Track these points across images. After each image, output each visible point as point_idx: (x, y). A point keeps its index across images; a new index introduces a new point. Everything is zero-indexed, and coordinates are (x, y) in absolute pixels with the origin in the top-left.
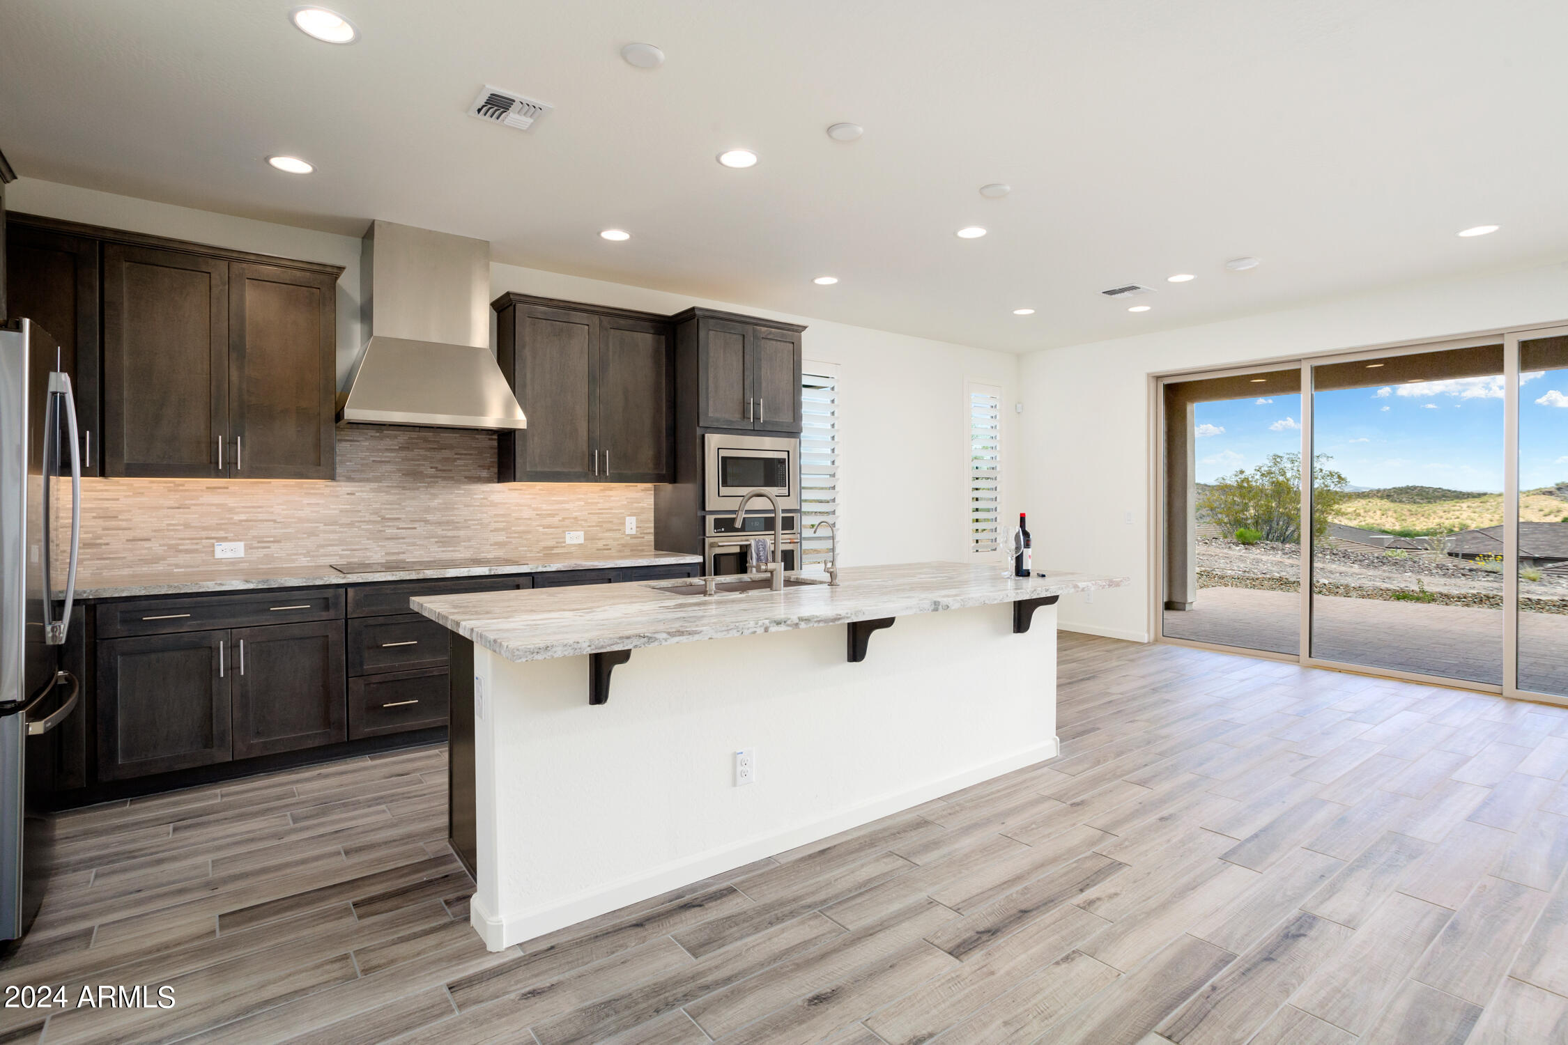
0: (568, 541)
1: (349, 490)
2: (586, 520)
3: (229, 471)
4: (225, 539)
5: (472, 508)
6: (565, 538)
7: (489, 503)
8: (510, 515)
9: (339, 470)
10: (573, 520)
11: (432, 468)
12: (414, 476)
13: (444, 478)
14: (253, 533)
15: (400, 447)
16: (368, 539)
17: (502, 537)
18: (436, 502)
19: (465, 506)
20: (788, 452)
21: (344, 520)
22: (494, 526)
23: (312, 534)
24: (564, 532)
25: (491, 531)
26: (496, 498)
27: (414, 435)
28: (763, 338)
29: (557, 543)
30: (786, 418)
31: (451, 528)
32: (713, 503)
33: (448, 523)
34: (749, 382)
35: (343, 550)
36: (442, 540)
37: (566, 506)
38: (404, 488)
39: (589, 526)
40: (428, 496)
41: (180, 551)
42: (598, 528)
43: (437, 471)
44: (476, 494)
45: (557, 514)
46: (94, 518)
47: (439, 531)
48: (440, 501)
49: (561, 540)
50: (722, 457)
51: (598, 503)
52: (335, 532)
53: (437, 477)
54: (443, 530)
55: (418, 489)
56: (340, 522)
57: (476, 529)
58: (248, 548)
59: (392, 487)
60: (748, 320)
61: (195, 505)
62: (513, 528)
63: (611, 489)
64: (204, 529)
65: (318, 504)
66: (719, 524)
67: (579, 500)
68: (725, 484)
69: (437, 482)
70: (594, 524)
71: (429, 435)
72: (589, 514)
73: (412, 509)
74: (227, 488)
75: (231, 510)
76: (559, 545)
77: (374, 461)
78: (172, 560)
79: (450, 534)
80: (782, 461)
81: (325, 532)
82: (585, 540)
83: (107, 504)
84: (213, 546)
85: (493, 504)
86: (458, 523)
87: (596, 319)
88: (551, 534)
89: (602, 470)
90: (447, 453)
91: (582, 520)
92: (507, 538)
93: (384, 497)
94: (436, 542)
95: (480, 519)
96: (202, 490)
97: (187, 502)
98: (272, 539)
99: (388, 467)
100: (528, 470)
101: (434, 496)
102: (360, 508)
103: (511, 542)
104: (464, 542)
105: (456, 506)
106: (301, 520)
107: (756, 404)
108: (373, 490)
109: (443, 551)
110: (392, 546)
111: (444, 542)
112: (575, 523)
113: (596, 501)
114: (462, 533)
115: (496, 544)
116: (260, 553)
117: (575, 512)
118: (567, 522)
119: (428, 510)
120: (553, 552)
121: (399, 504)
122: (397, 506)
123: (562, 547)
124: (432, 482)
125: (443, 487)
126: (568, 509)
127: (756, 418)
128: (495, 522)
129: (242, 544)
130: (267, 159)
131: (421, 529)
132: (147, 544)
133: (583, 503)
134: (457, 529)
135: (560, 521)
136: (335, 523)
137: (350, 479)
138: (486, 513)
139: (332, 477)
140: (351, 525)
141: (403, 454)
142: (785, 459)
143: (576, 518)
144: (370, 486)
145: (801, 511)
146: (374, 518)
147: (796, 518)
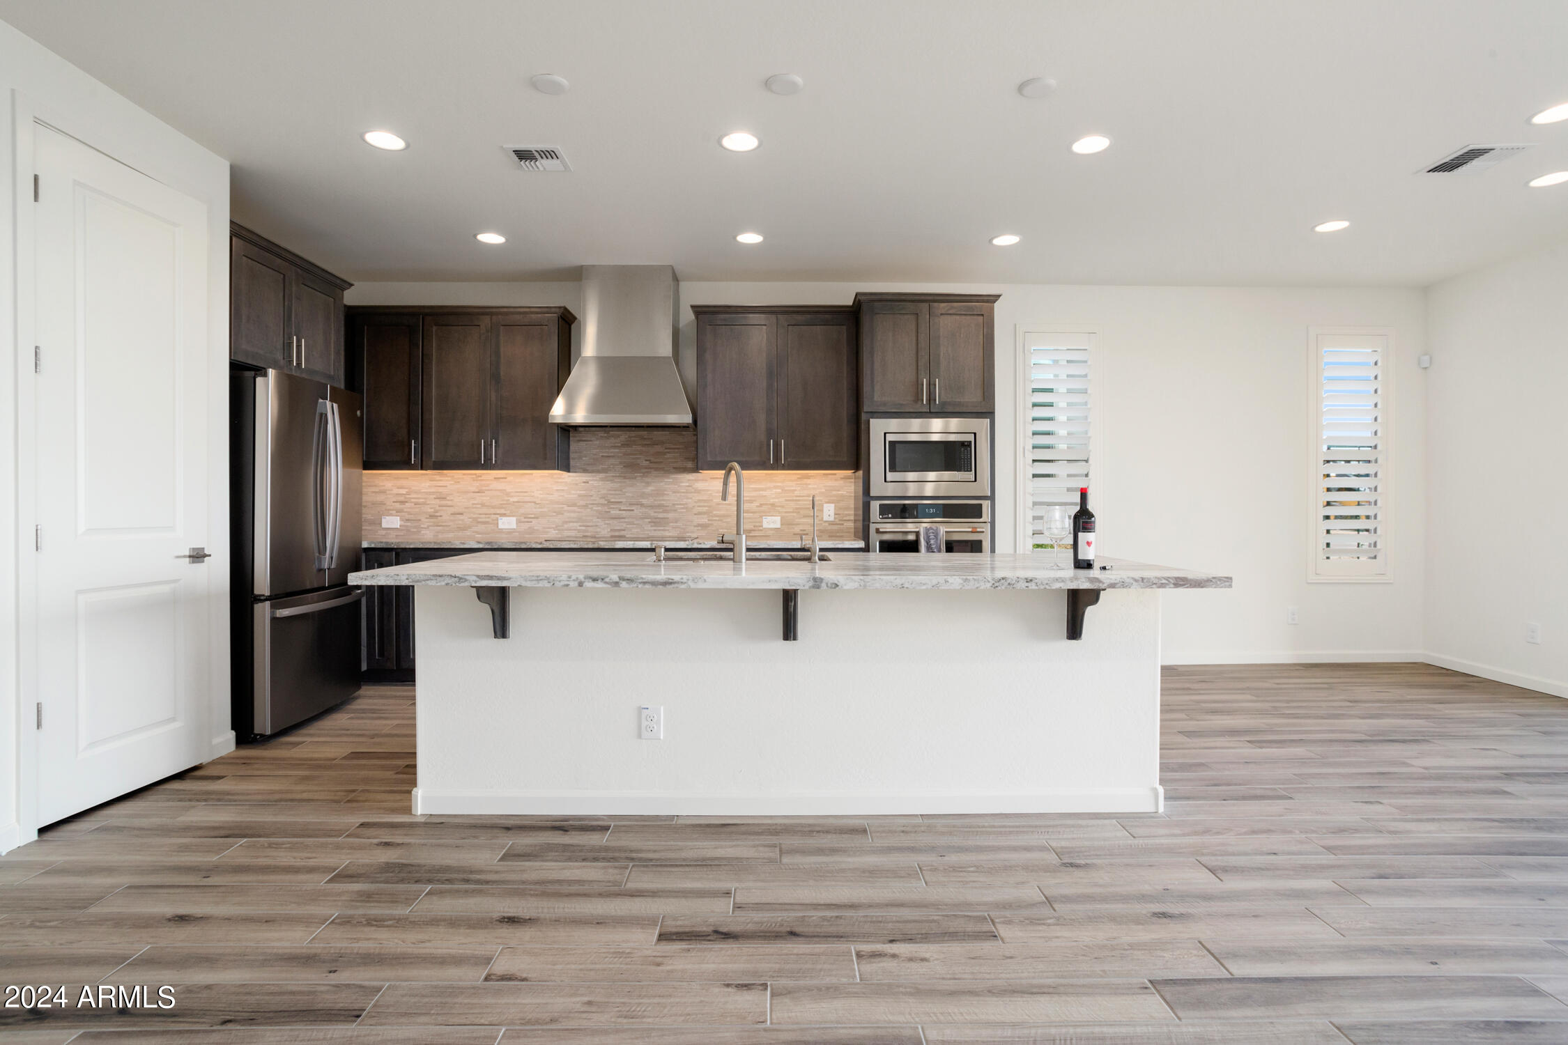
0: (765, 525)
1: (584, 479)
2: (783, 507)
3: (488, 466)
4: (504, 515)
5: (678, 495)
6: (762, 522)
7: (693, 490)
8: (712, 500)
9: (574, 464)
10: (770, 506)
11: (646, 460)
12: (632, 468)
13: (656, 469)
14: (522, 511)
15: (622, 445)
16: (598, 518)
17: (704, 520)
18: (649, 489)
19: (674, 492)
20: (975, 434)
21: (582, 503)
22: (697, 510)
23: (559, 513)
24: (761, 517)
25: (695, 514)
26: (700, 485)
27: (633, 434)
28: (941, 314)
29: (754, 526)
30: (972, 397)
31: (661, 510)
32: (877, 488)
33: (660, 506)
34: (926, 362)
35: (580, 526)
36: (654, 520)
37: (764, 493)
38: (625, 478)
39: (786, 512)
40: (644, 484)
41: (479, 522)
42: (795, 514)
43: (651, 463)
44: (682, 482)
45: (755, 501)
46: (435, 498)
47: (652, 513)
48: (653, 488)
49: (757, 524)
50: (889, 442)
51: (795, 490)
52: (574, 512)
53: (651, 468)
54: (655, 512)
55: (635, 478)
56: (578, 504)
57: (682, 512)
58: (518, 522)
59: (616, 476)
60: (923, 298)
61: (488, 490)
62: (714, 512)
63: (808, 477)
64: (493, 507)
65: (563, 490)
66: (884, 510)
67: (776, 487)
68: (893, 468)
69: (650, 472)
70: (791, 510)
71: (644, 433)
72: (786, 500)
73: (630, 495)
74: (505, 478)
75: (508, 494)
76: (756, 528)
77: (602, 456)
78: (475, 529)
79: (661, 515)
80: (965, 445)
81: (569, 512)
82: (781, 525)
83: (441, 490)
84: (497, 520)
85: (698, 491)
86: (666, 506)
87: (773, 318)
88: (749, 518)
89: (777, 458)
90: (658, 448)
91: (780, 506)
92: (709, 520)
93: (610, 485)
94: (650, 522)
95: (686, 504)
96: (491, 480)
97: (484, 488)
98: (533, 516)
99: (612, 461)
100: (709, 459)
101: (648, 484)
102: (593, 493)
103: (712, 524)
104: (672, 522)
105: (666, 492)
106: (552, 502)
107: (931, 385)
108: (602, 479)
109: (655, 530)
110: (617, 525)
111: (656, 522)
112: (772, 508)
113: (794, 488)
114: (671, 515)
115: (699, 525)
116: (525, 526)
117: (773, 498)
118: (764, 508)
119: (643, 495)
120: (751, 535)
121: (621, 490)
122: (619, 492)
123: (761, 530)
124: (647, 472)
125: (656, 477)
126: (765, 496)
127: (931, 398)
128: (699, 506)
129: (514, 519)
130: (475, 235)
131: (638, 511)
132: (461, 517)
133: (780, 490)
134: (665, 511)
135: (757, 506)
136: (574, 505)
137: (585, 471)
138: (691, 498)
139: (567, 468)
140: (586, 506)
141: (624, 450)
142: (970, 442)
143: (773, 505)
144: (602, 475)
145: (992, 498)
146: (603, 501)
147: (986, 505)
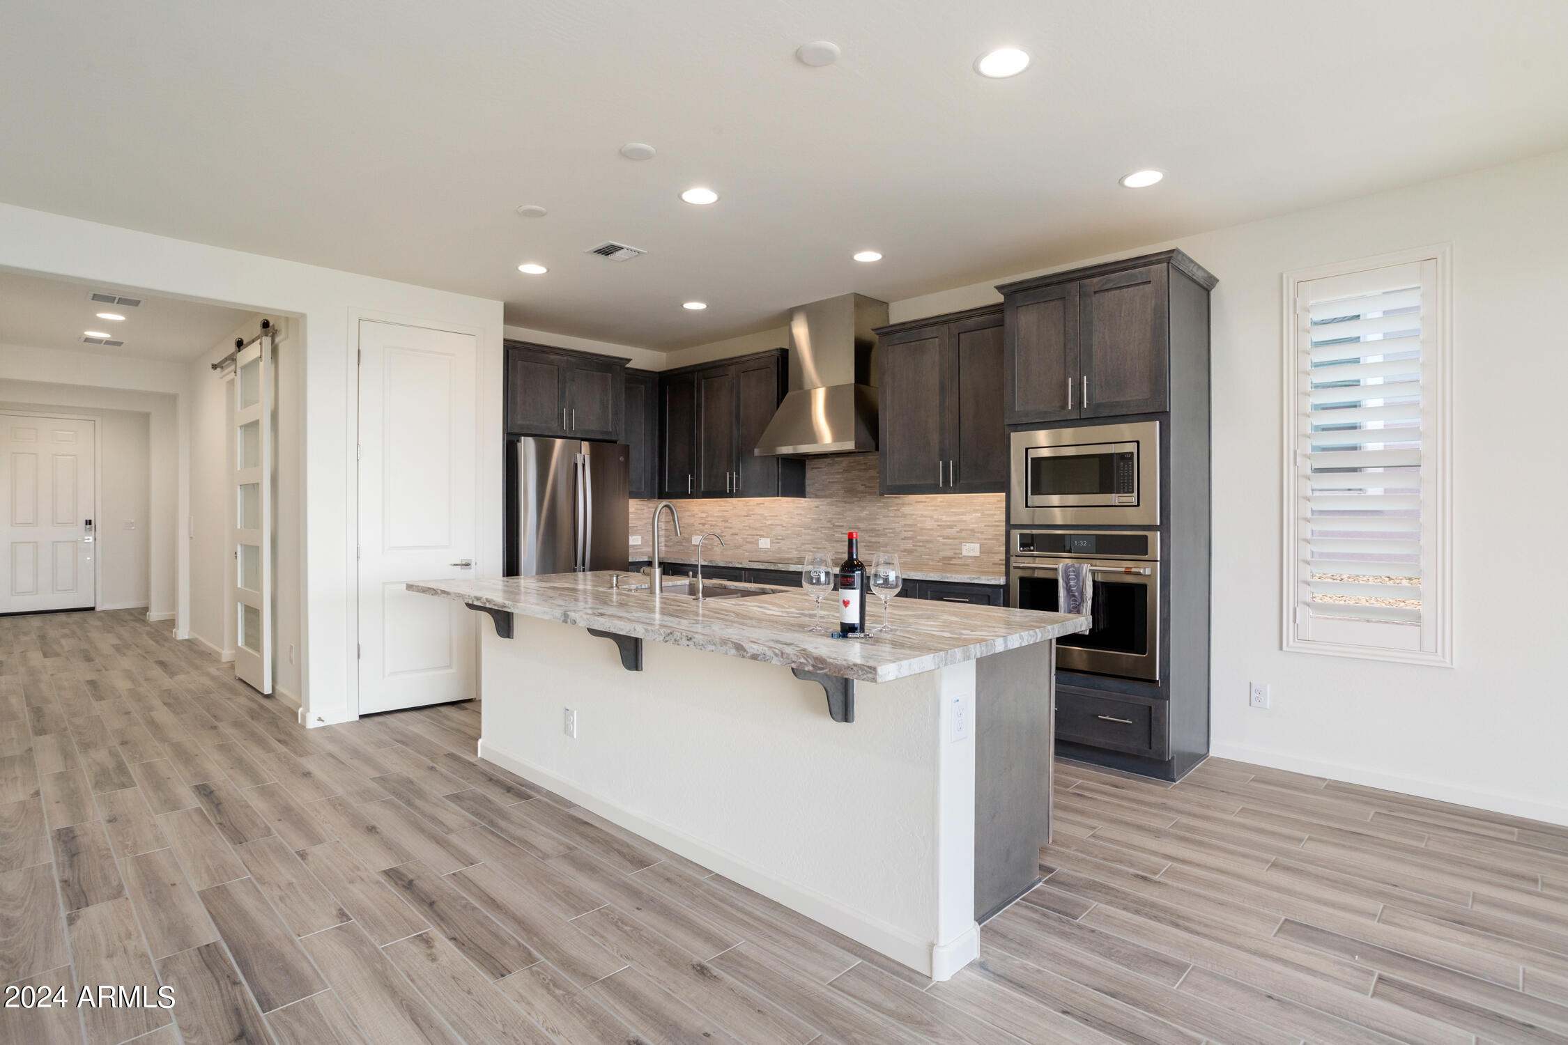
0: (965, 553)
1: (816, 504)
2: (982, 533)
3: (731, 494)
4: (762, 536)
5: (887, 519)
6: (961, 549)
7: (900, 515)
8: (916, 525)
9: (808, 489)
10: (969, 532)
11: (862, 485)
12: (851, 493)
13: (870, 494)
14: (774, 533)
15: (844, 470)
16: (826, 540)
17: (909, 545)
18: (864, 514)
19: (884, 517)
20: (1138, 442)
21: (814, 526)
22: (906, 534)
23: (799, 535)
24: (961, 543)
25: (902, 539)
28: (1095, 292)
29: (955, 554)
30: (1136, 394)
31: (874, 535)
33: (873, 530)
35: (814, 548)
36: (869, 544)
37: (964, 518)
38: (845, 502)
39: (985, 539)
40: (860, 509)
41: (747, 542)
42: (995, 541)
43: (866, 487)
44: (891, 506)
45: (955, 526)
46: (722, 521)
48: (868, 513)
49: (958, 551)
50: (1031, 459)
51: (995, 514)
52: (809, 534)
53: (865, 493)
54: (869, 536)
56: (812, 527)
57: (891, 537)
58: (772, 542)
59: (839, 501)
60: (1071, 276)
61: (753, 514)
62: (919, 538)
64: (756, 529)
65: (801, 514)
66: (1027, 542)
67: (976, 511)
69: (864, 497)
70: (990, 537)
72: (986, 526)
73: (850, 519)
74: (763, 504)
75: (765, 518)
76: (957, 556)
77: (829, 482)
78: (745, 547)
79: (873, 540)
80: (1126, 458)
81: (805, 534)
82: (980, 553)
83: (725, 514)
84: (758, 540)
85: (904, 516)
86: (878, 530)
88: (950, 545)
89: (947, 481)
91: (978, 532)
92: (914, 546)
93: (835, 509)
94: (865, 546)
95: (894, 529)
96: (754, 506)
97: (751, 513)
98: (781, 538)
99: (836, 486)
100: (889, 484)
101: (863, 508)
102: (821, 517)
103: (916, 550)
104: (883, 547)
105: (877, 517)
106: (794, 525)
107: (1079, 386)
108: (829, 504)
109: (869, 554)
112: (972, 535)
113: (992, 512)
114: (881, 539)
115: (905, 551)
116: (777, 546)
117: (972, 523)
118: (963, 534)
119: (860, 520)
120: (951, 562)
121: (842, 515)
122: (841, 516)
123: (959, 558)
124: (862, 497)
125: (869, 501)
126: (965, 521)
127: (1077, 402)
128: (905, 531)
129: (769, 539)
132: (737, 537)
133: (979, 515)
134: (878, 536)
135: (958, 532)
136: (809, 528)
137: (817, 496)
138: (898, 523)
140: (816, 530)
141: (845, 475)
142: (1132, 453)
143: (972, 530)
144: (829, 500)
145: (1164, 527)
146: (829, 525)
147: (1156, 538)
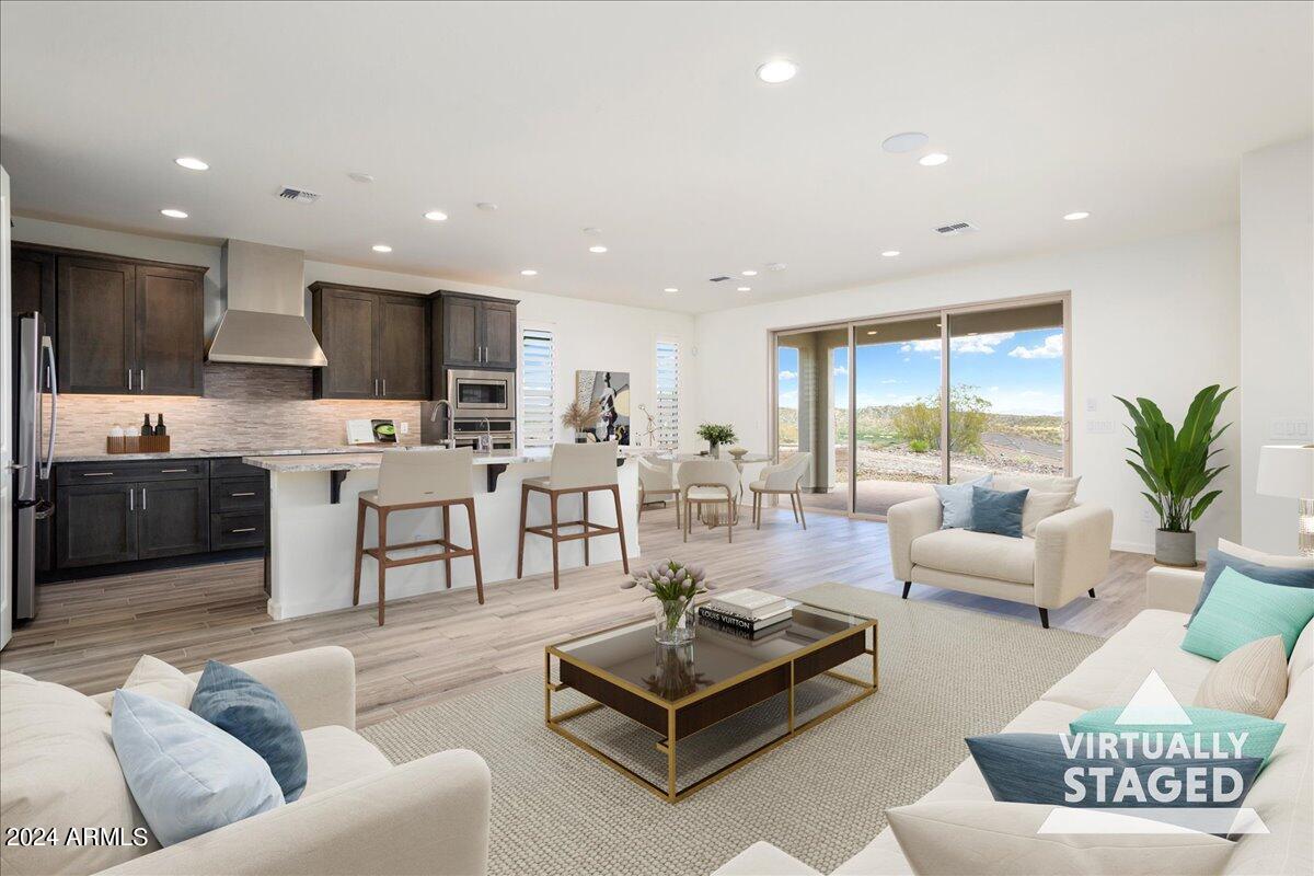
1: (215, 403)
3: (136, 391)
5: (295, 416)
7: (306, 413)
8: (321, 420)
9: (206, 391)
11: (268, 390)
12: (255, 395)
13: (276, 396)
15: (246, 378)
17: (315, 434)
18: (269, 412)
19: (291, 414)
20: (507, 381)
21: (212, 422)
22: (310, 427)
23: (189, 430)
25: (309, 430)
26: (310, 409)
27: (257, 370)
28: (488, 309)
30: (505, 359)
31: (281, 427)
32: (453, 413)
33: (280, 424)
34: (480, 337)
35: (209, 441)
38: (250, 403)
40: (266, 408)
43: (272, 392)
44: (297, 407)
47: (273, 429)
48: (274, 411)
50: (459, 384)
51: (382, 413)
52: (203, 429)
53: (272, 396)
54: (276, 429)
55: (258, 403)
56: (207, 423)
57: (298, 429)
59: (242, 402)
60: (479, 297)
61: (113, 412)
63: (392, 404)
65: (193, 412)
66: (459, 426)
67: (368, 411)
68: (461, 401)
69: (271, 399)
71: (267, 370)
73: (254, 416)
74: (134, 401)
77: (229, 386)
79: (281, 431)
80: (502, 387)
81: (197, 429)
85: (309, 414)
86: (285, 425)
87: (376, 297)
89: (380, 392)
90: (278, 381)
93: (236, 408)
95: (301, 423)
96: (117, 403)
97: (108, 410)
99: (239, 390)
100: (331, 391)
101: (270, 408)
102: (220, 415)
103: (321, 437)
104: (290, 436)
105: (284, 414)
106: (181, 422)
107: (483, 351)
108: (228, 404)
110: (242, 439)
111: (276, 436)
113: (380, 412)
114: (288, 431)
115: (311, 438)
119: (266, 416)
121: (246, 412)
122: (245, 414)
124: (269, 399)
125: (276, 402)
127: (483, 359)
128: (311, 424)
130: (160, 211)
131: (261, 428)
134: (284, 428)
136: (204, 424)
137: (213, 397)
138: (305, 419)
139: (201, 395)
140: (215, 425)
141: (248, 381)
142: (504, 386)
144: (226, 401)
145: (515, 419)
146: (229, 421)
147: (513, 422)
